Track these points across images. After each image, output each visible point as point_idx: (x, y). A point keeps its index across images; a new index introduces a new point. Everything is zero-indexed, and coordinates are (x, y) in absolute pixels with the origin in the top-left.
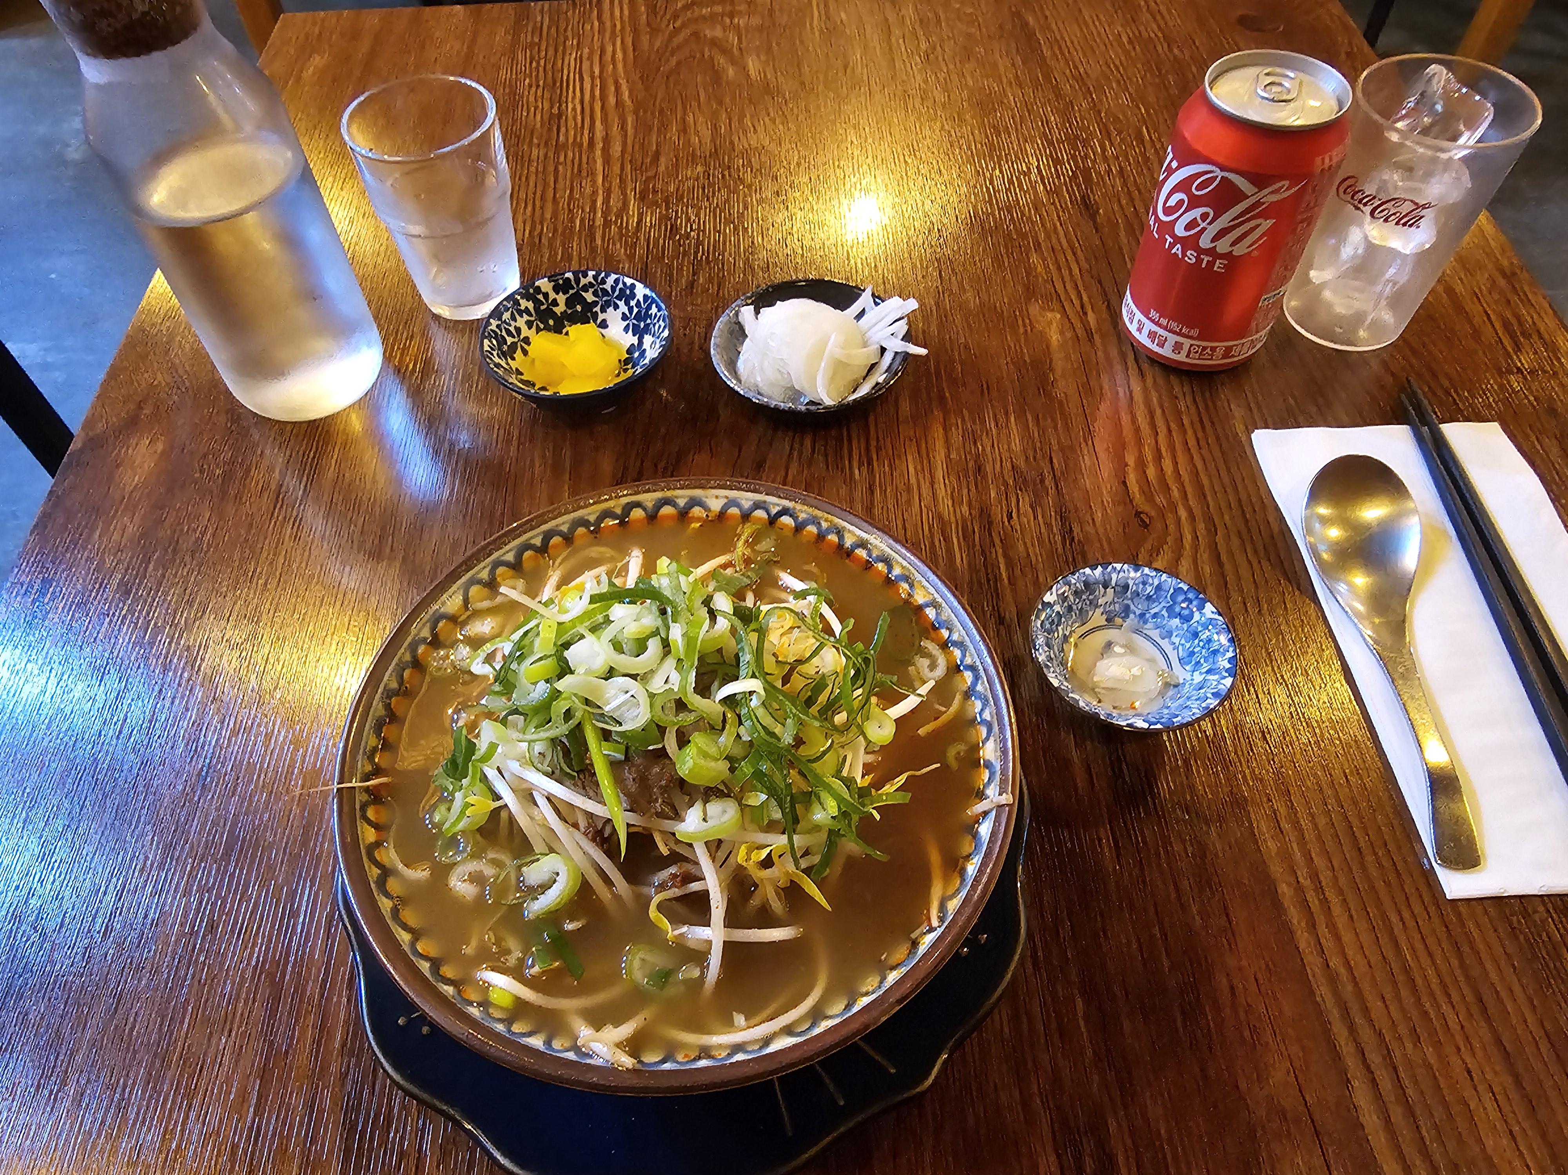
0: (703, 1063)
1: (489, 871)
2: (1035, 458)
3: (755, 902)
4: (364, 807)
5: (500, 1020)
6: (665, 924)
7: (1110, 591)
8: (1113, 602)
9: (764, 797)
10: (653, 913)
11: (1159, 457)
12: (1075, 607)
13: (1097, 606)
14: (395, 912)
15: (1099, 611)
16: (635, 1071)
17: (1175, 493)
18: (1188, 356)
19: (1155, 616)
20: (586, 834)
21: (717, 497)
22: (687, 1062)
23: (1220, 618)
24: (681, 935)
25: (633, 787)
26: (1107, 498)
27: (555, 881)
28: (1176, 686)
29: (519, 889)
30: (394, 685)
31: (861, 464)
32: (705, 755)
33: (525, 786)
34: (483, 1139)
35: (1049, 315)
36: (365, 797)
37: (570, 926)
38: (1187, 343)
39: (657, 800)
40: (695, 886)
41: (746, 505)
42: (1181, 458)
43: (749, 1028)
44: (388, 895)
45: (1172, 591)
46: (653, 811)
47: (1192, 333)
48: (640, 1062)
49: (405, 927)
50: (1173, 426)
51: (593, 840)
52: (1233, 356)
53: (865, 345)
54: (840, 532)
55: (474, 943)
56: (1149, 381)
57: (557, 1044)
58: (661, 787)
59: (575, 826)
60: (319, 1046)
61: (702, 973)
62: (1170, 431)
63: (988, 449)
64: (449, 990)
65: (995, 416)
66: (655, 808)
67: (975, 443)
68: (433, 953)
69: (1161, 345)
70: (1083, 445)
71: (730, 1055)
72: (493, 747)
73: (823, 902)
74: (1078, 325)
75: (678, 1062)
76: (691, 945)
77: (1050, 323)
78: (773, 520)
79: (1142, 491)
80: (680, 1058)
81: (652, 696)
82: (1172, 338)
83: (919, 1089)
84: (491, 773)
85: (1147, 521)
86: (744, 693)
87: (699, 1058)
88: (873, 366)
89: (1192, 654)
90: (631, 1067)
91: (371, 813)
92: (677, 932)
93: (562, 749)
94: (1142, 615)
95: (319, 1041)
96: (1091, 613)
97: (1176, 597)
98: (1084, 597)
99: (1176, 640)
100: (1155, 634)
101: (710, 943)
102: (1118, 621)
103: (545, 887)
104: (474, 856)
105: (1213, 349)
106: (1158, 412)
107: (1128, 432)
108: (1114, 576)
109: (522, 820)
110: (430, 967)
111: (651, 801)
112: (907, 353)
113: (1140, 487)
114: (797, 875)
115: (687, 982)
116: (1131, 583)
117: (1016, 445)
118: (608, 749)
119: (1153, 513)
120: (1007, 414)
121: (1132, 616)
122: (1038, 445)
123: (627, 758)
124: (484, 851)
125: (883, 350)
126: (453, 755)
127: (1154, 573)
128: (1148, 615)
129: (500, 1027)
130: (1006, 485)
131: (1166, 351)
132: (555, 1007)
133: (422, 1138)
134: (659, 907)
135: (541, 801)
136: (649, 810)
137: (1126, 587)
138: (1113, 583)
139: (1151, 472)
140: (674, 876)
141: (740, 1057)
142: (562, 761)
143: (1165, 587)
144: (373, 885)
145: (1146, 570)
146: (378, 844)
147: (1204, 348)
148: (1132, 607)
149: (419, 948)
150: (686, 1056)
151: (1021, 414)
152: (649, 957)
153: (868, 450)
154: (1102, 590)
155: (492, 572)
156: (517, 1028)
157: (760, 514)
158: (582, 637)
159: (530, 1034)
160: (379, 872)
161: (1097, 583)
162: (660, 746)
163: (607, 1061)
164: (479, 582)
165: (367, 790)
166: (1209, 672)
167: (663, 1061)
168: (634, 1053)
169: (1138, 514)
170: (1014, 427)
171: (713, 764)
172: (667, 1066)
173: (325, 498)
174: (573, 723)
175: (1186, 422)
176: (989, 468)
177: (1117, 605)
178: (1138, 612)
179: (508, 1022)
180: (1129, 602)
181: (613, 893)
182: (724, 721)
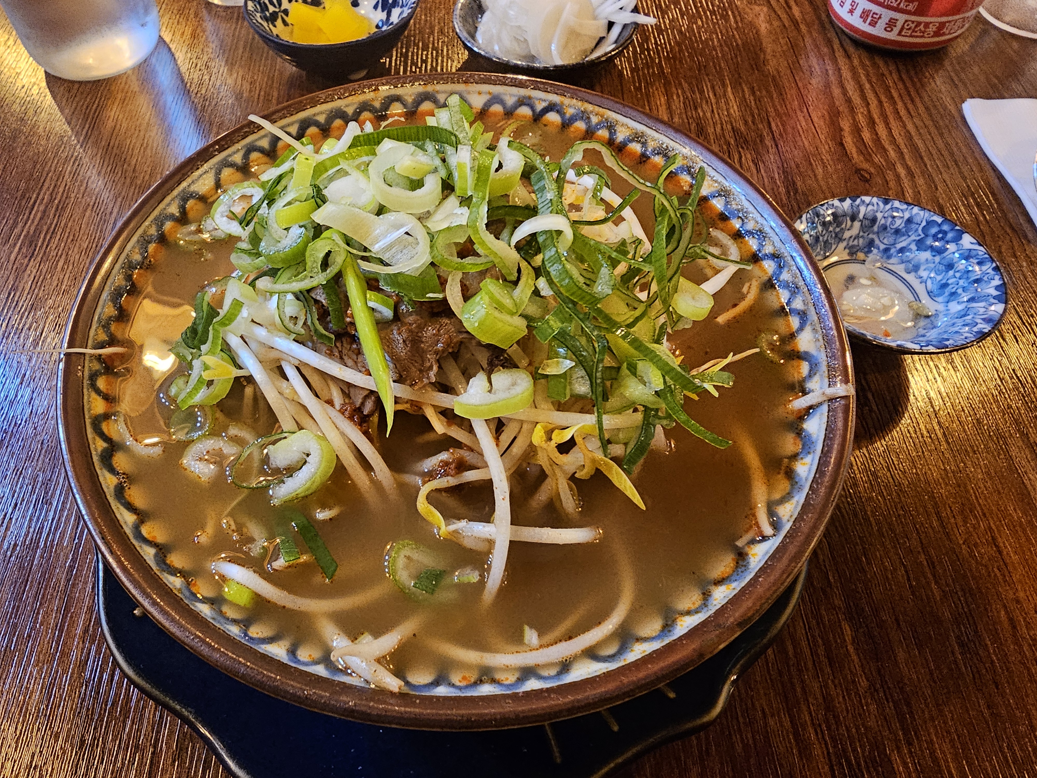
0: (486, 690)
1: (230, 450)
2: (753, 123)
3: (542, 496)
4: (93, 377)
5: (235, 621)
6: (436, 517)
7: (857, 224)
8: (857, 237)
9: (569, 364)
10: (422, 504)
11: (872, 123)
12: (821, 238)
13: (841, 240)
14: (120, 491)
15: (842, 245)
16: (402, 696)
17: (892, 154)
18: (899, 34)
19: (902, 250)
20: (342, 411)
21: (480, 93)
22: (467, 687)
23: (981, 248)
24: (456, 532)
25: (401, 350)
26: (826, 157)
27: (305, 462)
28: (928, 317)
29: (262, 472)
30: (137, 257)
32: (500, 307)
33: (273, 355)
34: (218, 745)
35: (757, 8)
36: (96, 366)
37: (322, 515)
38: (901, 18)
39: (431, 368)
40: (471, 476)
41: (510, 101)
42: (894, 124)
43: (541, 646)
44: (112, 470)
45: (924, 224)
46: (425, 381)
47: (911, 7)
48: (407, 683)
49: (130, 507)
50: (883, 98)
51: (351, 418)
52: (944, 34)
53: (595, 18)
54: (611, 127)
55: (210, 529)
56: (856, 62)
57: (304, 654)
58: (436, 353)
59: (330, 402)
60: (61, 631)
61: (482, 576)
62: (880, 102)
63: (709, 115)
64: (175, 582)
65: (713, 87)
66: (428, 378)
67: (696, 109)
68: (160, 537)
69: (873, 24)
70: (799, 113)
71: (521, 680)
72: (237, 305)
73: (637, 499)
74: (784, 16)
75: (453, 686)
76: (468, 543)
77: (757, 15)
78: (537, 117)
79: (860, 152)
80: (456, 679)
81: (432, 236)
82: (887, 15)
83: (706, 719)
84: (234, 341)
85: (867, 176)
86: (550, 232)
87: (479, 682)
88: (601, 39)
89: (945, 286)
90: (396, 690)
91: (101, 383)
92: (452, 528)
93: (318, 309)
94: (886, 250)
95: (62, 626)
96: (834, 247)
97: (928, 229)
98: (831, 229)
99: (924, 274)
100: (900, 269)
101: (491, 543)
102: (861, 256)
103: (291, 471)
104: (214, 433)
105: (927, 25)
106: (867, 86)
107: (839, 102)
108: (863, 209)
109: (271, 396)
110: (156, 555)
111: (424, 371)
112: (636, 24)
113: (857, 147)
114: (606, 464)
115: (463, 588)
116: (879, 215)
117: (734, 109)
118: (374, 300)
119: (872, 170)
120: (724, 85)
121: (875, 251)
122: (756, 111)
123: (397, 317)
124: (225, 428)
125: (611, 25)
126: (194, 323)
127: (905, 206)
128: (893, 251)
129: (234, 630)
130: (729, 144)
131: (878, 31)
132: (302, 609)
133: (158, 732)
134: (429, 498)
135: (290, 372)
136: (421, 379)
137: (874, 220)
138: (861, 216)
139: (866, 135)
140: (446, 464)
141: (533, 685)
142: (317, 323)
143: (917, 219)
144: (95, 459)
145: (897, 204)
146: (106, 416)
147: (919, 24)
148: (877, 242)
149: (145, 531)
150: (464, 678)
151: (737, 84)
152: (416, 556)
154: (849, 223)
155: (246, 156)
156: (256, 631)
157: (525, 111)
158: (347, 174)
159: (271, 640)
160: (105, 445)
161: (845, 215)
162: (441, 296)
163: (367, 682)
164: (232, 165)
165: (99, 358)
166: (972, 300)
167: (436, 683)
168: (399, 673)
169: (858, 171)
170: (732, 97)
171: (507, 318)
172: (442, 691)
173: (103, 143)
174: (332, 271)
175: (895, 95)
176: (711, 130)
177: (861, 240)
178: (882, 247)
179: (246, 623)
180: (874, 236)
181: (372, 480)
182: (519, 271)
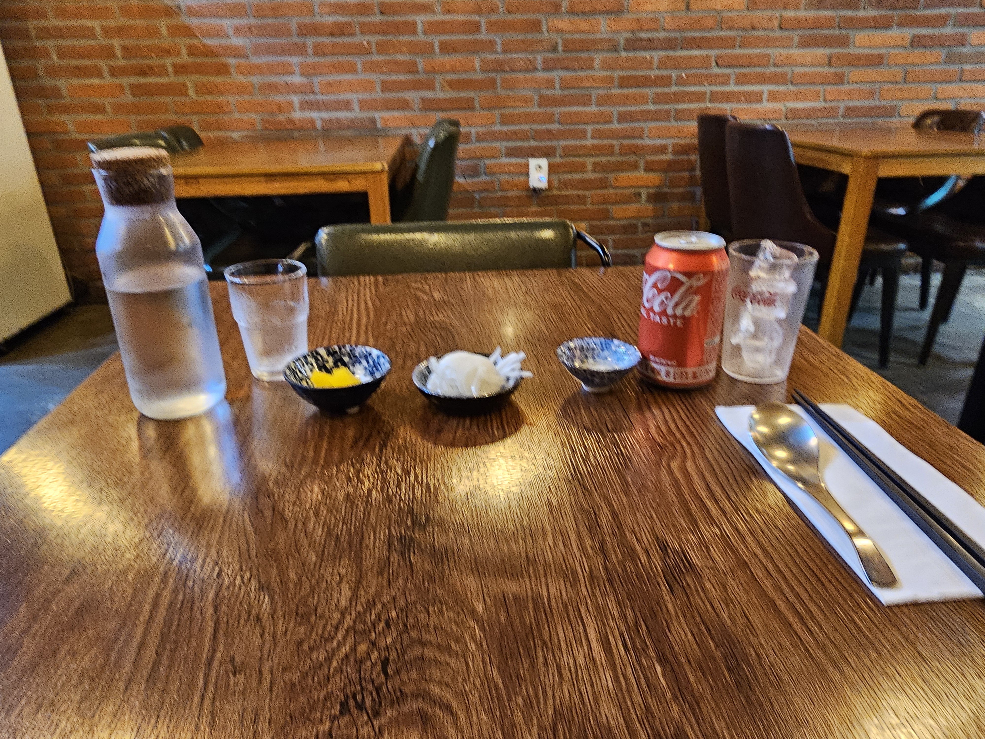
18: (674, 379)
31: (498, 428)
38: (672, 370)
47: (673, 364)
52: (698, 378)
79: (660, 437)
82: (664, 369)
105: (687, 373)
112: (522, 376)
119: (667, 443)
125: (508, 378)
147: (682, 373)
153: (502, 422)
